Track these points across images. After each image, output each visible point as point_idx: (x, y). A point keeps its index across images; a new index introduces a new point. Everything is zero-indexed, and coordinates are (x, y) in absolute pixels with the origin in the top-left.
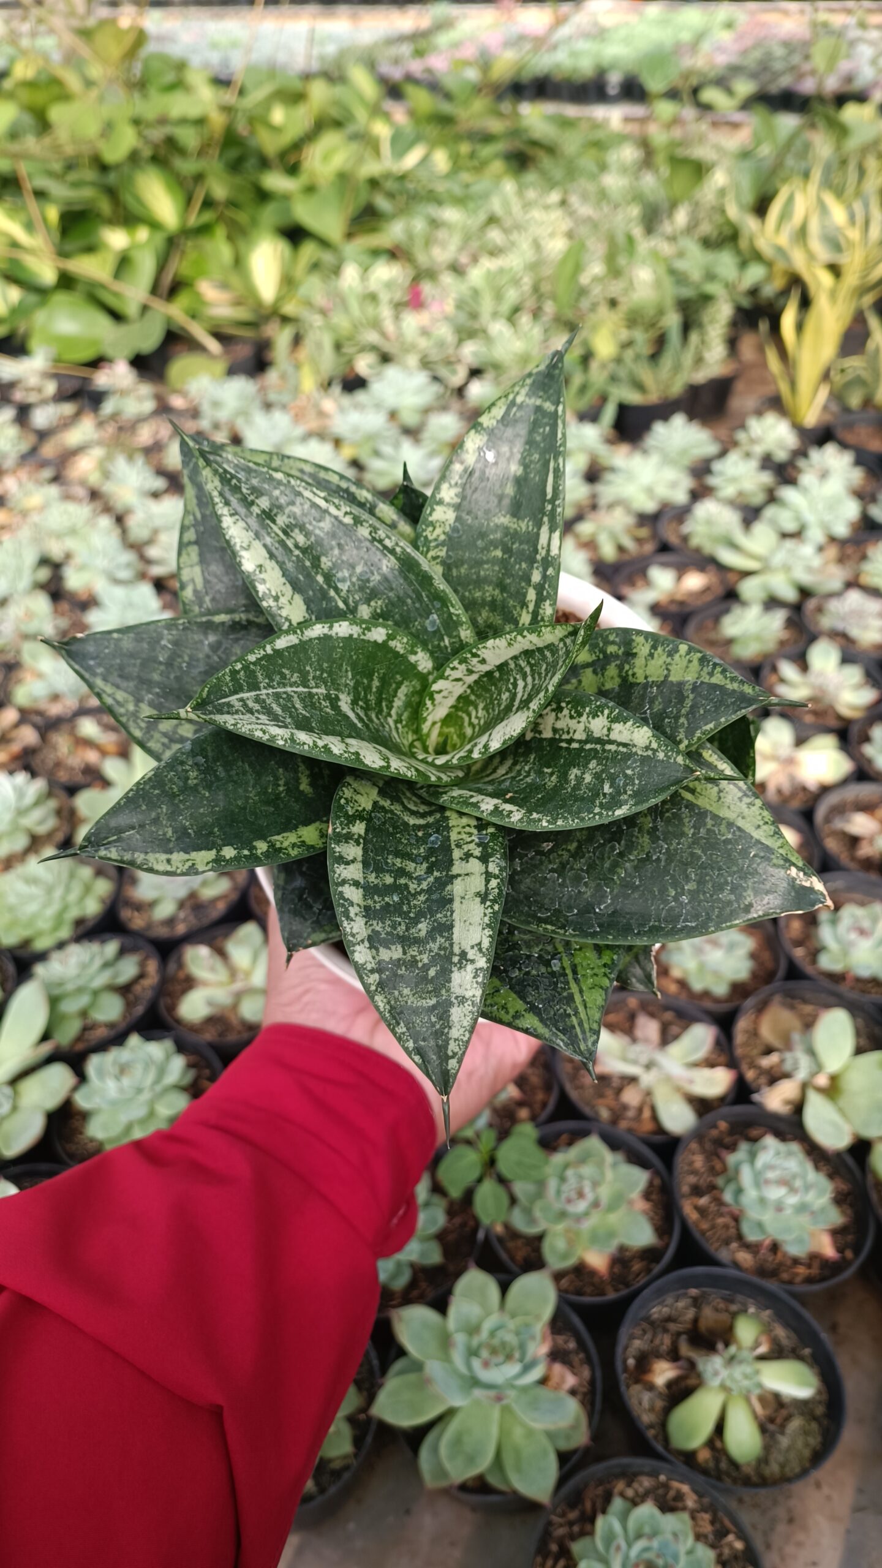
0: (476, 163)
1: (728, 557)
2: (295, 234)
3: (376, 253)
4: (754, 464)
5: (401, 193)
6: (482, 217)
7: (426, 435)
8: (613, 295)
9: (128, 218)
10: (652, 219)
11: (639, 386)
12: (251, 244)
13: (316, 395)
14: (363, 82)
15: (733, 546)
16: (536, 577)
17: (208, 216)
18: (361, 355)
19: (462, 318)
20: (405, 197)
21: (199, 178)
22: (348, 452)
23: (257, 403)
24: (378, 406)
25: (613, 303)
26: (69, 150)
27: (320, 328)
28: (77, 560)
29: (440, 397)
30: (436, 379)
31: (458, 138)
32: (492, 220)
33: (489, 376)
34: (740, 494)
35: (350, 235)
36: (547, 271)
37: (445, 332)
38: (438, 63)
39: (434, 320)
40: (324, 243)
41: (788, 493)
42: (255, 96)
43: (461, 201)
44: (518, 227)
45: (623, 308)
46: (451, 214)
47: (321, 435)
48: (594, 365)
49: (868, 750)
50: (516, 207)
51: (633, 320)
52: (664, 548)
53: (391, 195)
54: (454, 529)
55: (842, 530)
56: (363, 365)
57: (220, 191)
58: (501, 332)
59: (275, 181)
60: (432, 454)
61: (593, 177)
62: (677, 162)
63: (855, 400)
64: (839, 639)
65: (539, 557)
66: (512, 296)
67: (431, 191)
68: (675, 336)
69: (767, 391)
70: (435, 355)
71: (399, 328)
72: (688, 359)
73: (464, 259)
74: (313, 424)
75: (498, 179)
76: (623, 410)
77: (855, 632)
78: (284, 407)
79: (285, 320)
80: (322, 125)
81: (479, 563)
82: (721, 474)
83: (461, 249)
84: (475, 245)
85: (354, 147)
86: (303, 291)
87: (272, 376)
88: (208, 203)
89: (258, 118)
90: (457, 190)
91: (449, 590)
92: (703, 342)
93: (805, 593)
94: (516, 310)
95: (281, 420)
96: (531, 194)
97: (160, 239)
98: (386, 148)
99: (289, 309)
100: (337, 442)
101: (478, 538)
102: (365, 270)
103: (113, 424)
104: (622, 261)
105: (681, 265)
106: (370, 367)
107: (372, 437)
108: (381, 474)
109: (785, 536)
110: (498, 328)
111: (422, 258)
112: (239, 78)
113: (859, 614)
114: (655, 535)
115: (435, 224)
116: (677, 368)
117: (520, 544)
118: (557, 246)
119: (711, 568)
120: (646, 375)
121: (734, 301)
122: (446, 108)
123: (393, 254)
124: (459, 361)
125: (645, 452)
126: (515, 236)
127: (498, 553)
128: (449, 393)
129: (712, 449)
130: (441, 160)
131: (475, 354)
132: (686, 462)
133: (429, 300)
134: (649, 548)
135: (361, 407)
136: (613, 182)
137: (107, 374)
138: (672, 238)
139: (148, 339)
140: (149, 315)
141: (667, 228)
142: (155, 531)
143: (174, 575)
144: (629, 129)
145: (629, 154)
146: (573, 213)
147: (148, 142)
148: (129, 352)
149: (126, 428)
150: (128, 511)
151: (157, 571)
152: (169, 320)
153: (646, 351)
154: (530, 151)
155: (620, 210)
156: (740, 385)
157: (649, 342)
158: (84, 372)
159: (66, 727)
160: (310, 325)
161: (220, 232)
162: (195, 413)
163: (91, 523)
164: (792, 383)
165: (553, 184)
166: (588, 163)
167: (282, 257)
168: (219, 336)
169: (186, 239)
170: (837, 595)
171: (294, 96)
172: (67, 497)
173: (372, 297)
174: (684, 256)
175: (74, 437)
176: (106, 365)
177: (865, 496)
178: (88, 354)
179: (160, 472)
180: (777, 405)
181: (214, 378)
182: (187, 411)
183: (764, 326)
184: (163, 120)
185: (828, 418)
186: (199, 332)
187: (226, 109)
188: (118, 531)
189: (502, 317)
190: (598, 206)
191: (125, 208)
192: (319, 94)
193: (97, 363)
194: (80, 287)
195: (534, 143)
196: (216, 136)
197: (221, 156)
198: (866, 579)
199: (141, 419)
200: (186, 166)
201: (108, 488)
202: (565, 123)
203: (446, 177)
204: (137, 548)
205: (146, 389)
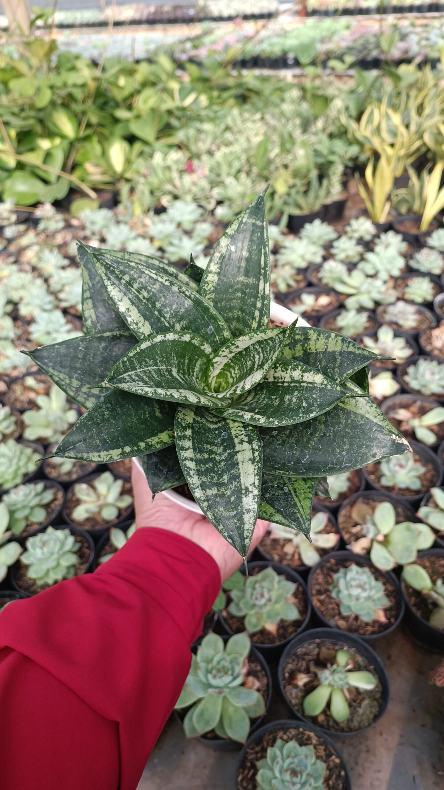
0: (220, 101)
1: (340, 288)
2: (131, 139)
3: (171, 146)
4: (353, 242)
5: (183, 117)
6: (223, 127)
7: (195, 234)
8: (285, 163)
9: (50, 134)
10: (306, 126)
11: (299, 207)
12: (110, 144)
13: (141, 216)
14: (165, 63)
15: (343, 282)
16: (259, 305)
17: (89, 131)
18: (164, 197)
19: (213, 176)
20: (185, 119)
21: (84, 113)
22: (157, 244)
23: (113, 221)
24: (172, 221)
25: (286, 167)
26: (20, 102)
27: (143, 184)
28: (25, 301)
29: (202, 215)
30: (200, 206)
31: (211, 88)
32: (227, 128)
33: (227, 204)
34: (347, 257)
35: (158, 138)
36: (252, 153)
37: (204, 183)
38: (202, 53)
39: (199, 178)
40: (145, 143)
41: (370, 256)
42: (112, 71)
43: (212, 120)
44: (240, 132)
45: (291, 168)
46: (207, 127)
47: (144, 236)
48: (276, 197)
49: (407, 379)
50: (239, 122)
51: (296, 174)
52: (310, 285)
53: (179, 118)
54: (218, 284)
55: (396, 273)
56: (165, 201)
57: (94, 119)
58: (231, 183)
59: (122, 114)
60: (198, 244)
61: (277, 106)
62: (315, 97)
63: (404, 210)
64: (395, 327)
65: (259, 295)
66: (237, 165)
67: (198, 115)
68: (315, 182)
69: (361, 206)
70: (199, 195)
71: (182, 183)
72: (322, 192)
73: (214, 148)
74: (141, 231)
75: (232, 107)
76: (291, 218)
77: (401, 322)
78: (126, 223)
79: (128, 180)
80: (146, 84)
81: (231, 300)
82: (337, 248)
83: (213, 143)
84: (218, 141)
85: (160, 95)
86: (135, 166)
87: (120, 208)
88: (89, 125)
89: (113, 83)
90: (211, 114)
91: (217, 314)
92: (330, 184)
93: (377, 304)
94: (239, 171)
95: (124, 229)
96: (246, 115)
97: (66, 144)
98: (177, 95)
99: (128, 175)
100: (152, 239)
101: (229, 288)
102: (165, 155)
103: (43, 234)
104: (288, 146)
105: (319, 147)
106: (169, 202)
107: (168, 236)
108: (173, 253)
109: (368, 276)
110: (229, 181)
111: (193, 148)
112: (101, 62)
113: (403, 313)
114: (305, 278)
115: (199, 131)
116: (317, 197)
117: (250, 289)
118: (257, 140)
119: (332, 294)
120: (301, 200)
121: (344, 164)
122: (206, 74)
123: (179, 147)
124: (212, 197)
125: (300, 238)
126: (238, 136)
127: (239, 294)
128: (207, 213)
129: (334, 235)
130: (204, 100)
131: (219, 194)
132: (321, 242)
133: (197, 169)
134: (302, 285)
135: (163, 222)
136: (287, 107)
137: (41, 210)
138: (316, 134)
139: (61, 192)
140: (61, 180)
141: (313, 129)
142: (63, 286)
143: (72, 307)
144: (296, 81)
145: (295, 93)
146: (267, 124)
147: (59, 96)
148: (51, 199)
149: (50, 236)
150: (50, 276)
151: (64, 305)
152: (71, 182)
153: (303, 189)
154: (247, 94)
155: (290, 121)
156: (349, 204)
157: (303, 185)
158: (30, 210)
159: (20, 382)
160: (138, 183)
161: (95, 139)
162: (83, 228)
163: (32, 282)
164: (372, 202)
165: (257, 110)
166: (275, 98)
167: (125, 150)
168: (95, 190)
169: (79, 143)
170: (393, 304)
171: (130, 72)
172: (21, 270)
173: (168, 168)
174: (320, 142)
175: (25, 241)
176: (40, 205)
177: (407, 256)
178: (32, 201)
179: (66, 257)
180: (365, 213)
181: (92, 210)
182: (80, 226)
183: (357, 175)
184: (65, 85)
185: (391, 218)
186: (85, 188)
187: (96, 79)
188: (45, 286)
189: (232, 175)
190: (279, 120)
191: (48, 129)
192: (144, 70)
193: (36, 205)
194: (27, 168)
195: (250, 90)
196: (91, 93)
197: (94, 102)
198: (408, 296)
199: (57, 231)
200: (77, 108)
201: (41, 265)
202: (264, 79)
203: (206, 108)
204: (54, 294)
205: (59, 217)
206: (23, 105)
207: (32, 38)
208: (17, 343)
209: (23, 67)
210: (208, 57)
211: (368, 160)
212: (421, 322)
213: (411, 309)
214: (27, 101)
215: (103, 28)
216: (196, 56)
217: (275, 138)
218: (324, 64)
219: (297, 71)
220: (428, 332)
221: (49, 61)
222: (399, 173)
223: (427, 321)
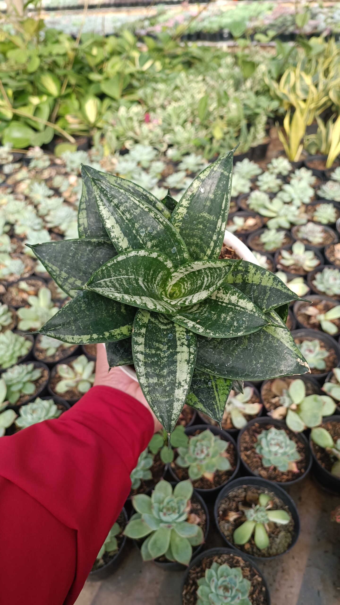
0: (171, 66)
1: (264, 212)
2: (102, 96)
3: (132, 102)
4: (274, 176)
5: (142, 78)
6: (173, 86)
7: (151, 170)
8: (222, 114)
9: (39, 93)
10: (237, 85)
12: (85, 100)
13: (110, 156)
14: (129, 37)
15: (266, 208)
17: (69, 90)
18: (127, 141)
19: (165, 125)
20: (144, 80)
21: (65, 76)
23: (88, 160)
24: (133, 160)
25: (222, 117)
26: (16, 67)
27: (111, 131)
28: (19, 223)
29: (157, 155)
30: (155, 149)
31: (164, 56)
32: (177, 88)
33: (176, 147)
34: (269, 188)
35: (122, 96)
36: (196, 107)
37: (158, 131)
38: (157, 29)
39: (154, 127)
40: (113, 99)
41: (287, 187)
42: (87, 44)
43: (164, 81)
44: (186, 90)
45: (226, 119)
46: (161, 86)
48: (214, 141)
49: (315, 283)
50: (185, 83)
51: (229, 123)
52: (240, 209)
53: (139, 80)
55: (307, 200)
56: (128, 145)
57: (73, 81)
58: (179, 130)
59: (94, 76)
60: (153, 178)
61: (215, 70)
62: (245, 63)
63: (313, 151)
64: (306, 242)
66: (184, 116)
67: (154, 78)
68: (244, 130)
69: (280, 148)
70: (155, 140)
71: (141, 130)
72: (250, 138)
73: (166, 103)
74: (109, 168)
75: (180, 71)
77: (311, 239)
78: (98, 161)
79: (99, 129)
80: (114, 53)
82: (262, 181)
83: (165, 99)
84: (169, 98)
85: (124, 62)
86: (104, 117)
87: (93, 150)
88: (69, 86)
89: (88, 53)
90: (164, 77)
92: (256, 131)
93: (292, 224)
94: (185, 121)
96: (191, 77)
97: (51, 100)
98: (137, 62)
99: (99, 125)
100: (118, 174)
102: (128, 108)
103: (34, 170)
104: (224, 101)
105: (248, 102)
106: (131, 145)
107: (131, 172)
109: (285, 203)
110: (178, 129)
111: (150, 103)
112: (78, 36)
113: (312, 232)
114: (236, 205)
115: (155, 90)
116: (246, 141)
118: (199, 96)
119: (257, 217)
120: (234, 144)
121: (267, 115)
122: (160, 45)
123: (139, 102)
124: (164, 142)
126: (185, 94)
128: (161, 154)
129: (259, 171)
130: (158, 65)
131: (169, 139)
132: (249, 177)
133: (153, 119)
134: (234, 210)
135: (126, 161)
136: (223, 71)
137: (32, 152)
138: (245, 92)
139: (47, 138)
140: (47, 129)
141: (243, 88)
142: (49, 211)
143: (56, 227)
144: (230, 50)
145: (229, 60)
146: (207, 84)
147: (46, 63)
148: (40, 143)
149: (39, 172)
150: (39, 203)
151: (49, 225)
152: (55, 130)
153: (235, 135)
154: (192, 60)
155: (225, 82)
156: (271, 147)
157: (235, 132)
158: (23, 152)
159: (15, 285)
160: (107, 130)
161: (74, 96)
162: (64, 166)
163: (25, 208)
164: (289, 145)
165: (200, 73)
166: (214, 64)
167: (97, 105)
168: (74, 136)
169: (61, 99)
170: (304, 225)
171: (101, 44)
172: (16, 199)
173: (130, 119)
174: (248, 98)
175: (19, 176)
176: (32, 148)
177: (316, 187)
178: (25, 145)
179: (51, 188)
180: (284, 154)
181: (71, 152)
182: (62, 164)
183: (277, 124)
184: (50, 54)
185: (303, 158)
186: (66, 135)
187: (75, 50)
188: (35, 211)
189: (180, 125)
190: (217, 81)
191: (38, 89)
192: (112, 42)
193: (28, 148)
194: (21, 119)
195: (194, 58)
196: (71, 60)
197: (73, 68)
198: (316, 219)
199: (44, 169)
200: (60, 72)
201: (32, 195)
202: (205, 49)
203: (160, 72)
204: (42, 217)
205: (46, 157)
206: (18, 70)
207: (25, 18)
208: (13, 255)
209: (18, 41)
210: (162, 32)
211: (286, 112)
212: (326, 239)
213: (319, 228)
214: (21, 67)
215: (80, 11)
216: (153, 32)
217: (214, 95)
218: (252, 37)
219: (231, 43)
220: (332, 246)
221: (38, 36)
222: (310, 122)
223: (331, 238)
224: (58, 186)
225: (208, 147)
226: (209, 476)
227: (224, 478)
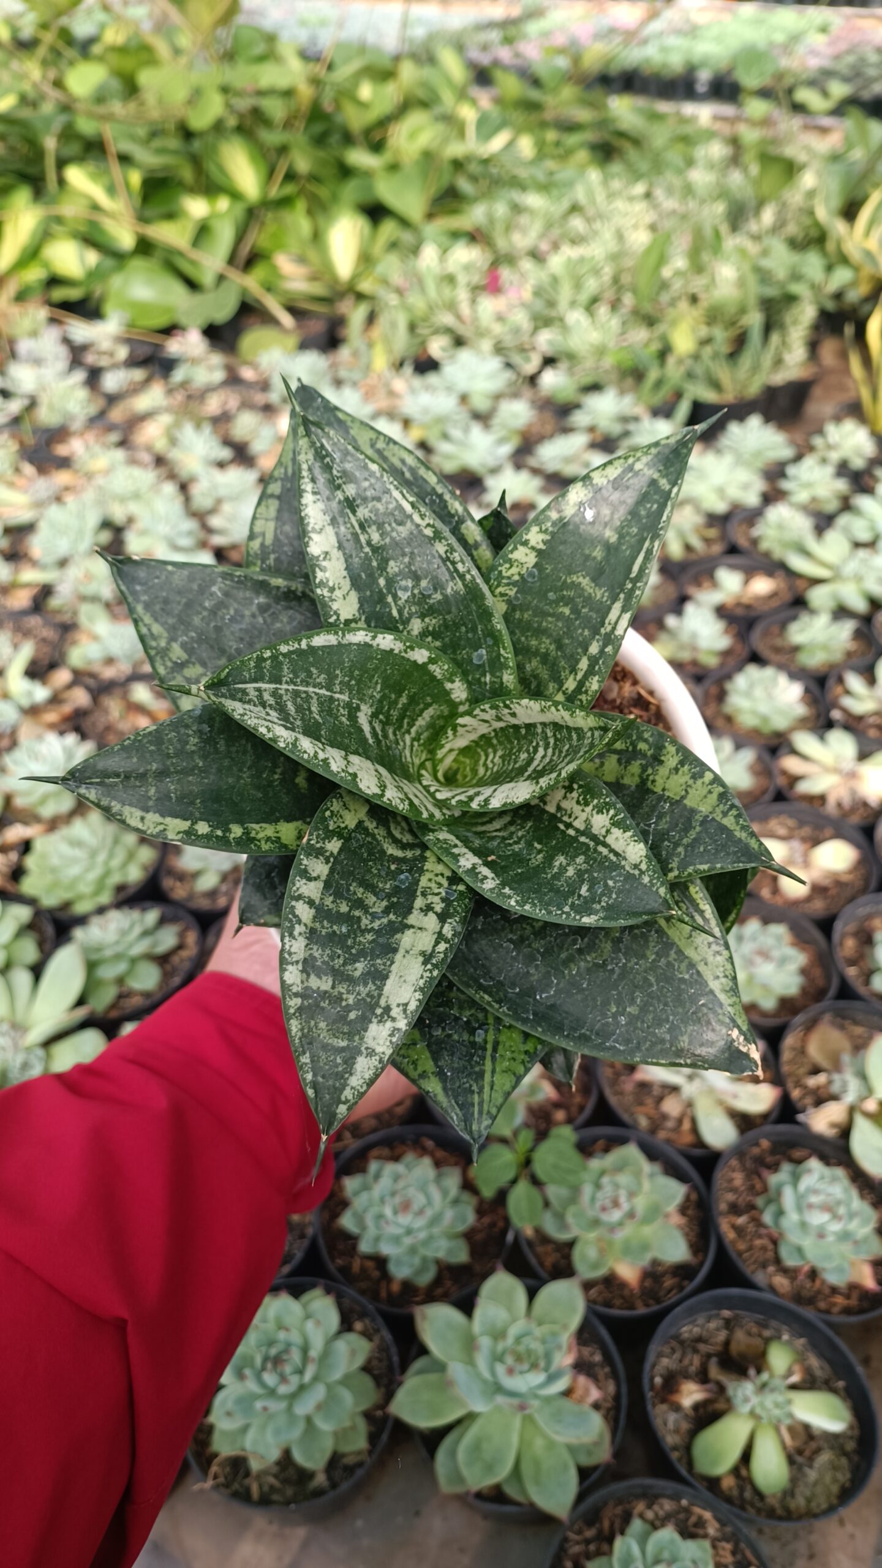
0: (561, 151)
1: (797, 563)
2: (376, 212)
3: (455, 235)
4: (830, 470)
5: (484, 177)
6: (565, 204)
7: (496, 421)
8: (695, 290)
9: (209, 187)
10: (737, 216)
11: (716, 385)
12: (331, 219)
13: (387, 374)
14: (452, 65)
15: (804, 551)
17: (290, 189)
18: (434, 337)
19: (539, 305)
20: (488, 181)
21: (283, 150)
22: (416, 434)
24: (449, 389)
25: (694, 299)
26: (153, 117)
27: (395, 307)
28: (139, 525)
29: (511, 384)
30: (509, 365)
31: (545, 125)
32: (575, 208)
33: (563, 365)
34: (814, 500)
35: (430, 216)
36: (629, 263)
37: (521, 318)
38: (529, 52)
39: (511, 307)
40: (404, 223)
41: (864, 502)
42: (344, 70)
43: (545, 187)
44: (601, 216)
45: (704, 303)
46: (534, 200)
47: (391, 415)
48: (671, 361)
50: (600, 197)
51: (713, 316)
52: (733, 550)
53: (474, 179)
56: (436, 347)
57: (303, 164)
58: (578, 321)
59: (359, 157)
60: (501, 441)
61: (680, 171)
62: (767, 159)
66: (592, 285)
67: (514, 177)
68: (756, 335)
69: (847, 397)
70: (509, 341)
71: (474, 311)
72: (767, 360)
73: (544, 246)
74: (383, 403)
75: (583, 168)
76: (698, 406)
78: (355, 384)
79: (360, 297)
80: (411, 102)
82: (795, 478)
83: (542, 236)
84: (556, 232)
85: (440, 127)
86: (380, 269)
87: (344, 353)
88: (290, 176)
89: (347, 93)
90: (540, 176)
92: (784, 343)
93: (875, 604)
94: (594, 300)
95: (351, 397)
96: (616, 185)
97: (239, 210)
98: (471, 131)
99: (365, 286)
100: (407, 423)
102: (444, 251)
103: (182, 392)
104: (705, 257)
105: (766, 263)
106: (444, 349)
107: (441, 420)
108: (448, 457)
109: (857, 545)
110: (576, 317)
111: (501, 243)
112: (327, 51)
114: (723, 536)
115: (517, 209)
116: (756, 368)
118: (640, 239)
119: (780, 573)
120: (723, 374)
121: (818, 303)
122: (535, 94)
123: (474, 237)
124: (534, 348)
125: (719, 452)
126: (598, 225)
128: (521, 380)
129: (787, 453)
130: (526, 146)
131: (550, 342)
132: (759, 464)
133: (507, 285)
134: (717, 549)
135: (428, 388)
136: (699, 177)
137: (180, 343)
138: (757, 237)
139: (223, 310)
140: (225, 285)
141: (752, 226)
142: (219, 502)
143: (236, 547)
144: (720, 127)
145: (717, 150)
146: (658, 206)
147: (235, 111)
148: (202, 321)
149: (195, 397)
150: (193, 479)
151: (218, 540)
152: (244, 292)
153: (725, 349)
154: (615, 142)
155: (706, 205)
156: (819, 390)
157: (729, 340)
158: (157, 339)
159: (118, 692)
160: (385, 303)
161: (301, 206)
162: (264, 386)
163: (155, 488)
164: (875, 391)
165: (638, 176)
166: (674, 157)
167: (361, 234)
168: (294, 311)
169: (266, 211)
171: (384, 74)
172: (133, 462)
173: (449, 279)
174: (765, 253)
175: (143, 402)
176: (179, 332)
178: (161, 321)
179: (227, 442)
180: (857, 412)
181: (285, 351)
182: (257, 383)
183: (848, 331)
186: (273, 305)
187: (314, 82)
188: (181, 499)
189: (580, 307)
190: (683, 200)
191: (208, 177)
192: (408, 74)
193: (170, 330)
194: (158, 254)
195: (621, 134)
196: (303, 109)
197: (307, 129)
199: (210, 389)
200: (271, 138)
201: (175, 455)
202: (653, 118)
203: (530, 163)
204: (201, 517)
205: (217, 359)
206: (163, 123)
208: (118, 610)
209: (160, 46)
210: (544, 62)
214: (172, 114)
224: (247, 438)
225: (653, 375)
226: (628, 1272)
227: (668, 1282)
